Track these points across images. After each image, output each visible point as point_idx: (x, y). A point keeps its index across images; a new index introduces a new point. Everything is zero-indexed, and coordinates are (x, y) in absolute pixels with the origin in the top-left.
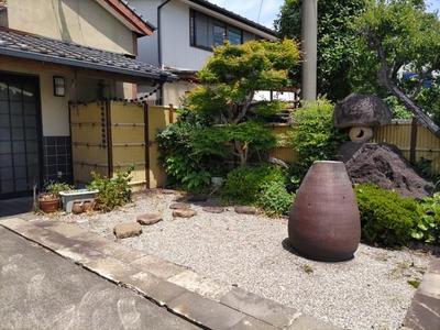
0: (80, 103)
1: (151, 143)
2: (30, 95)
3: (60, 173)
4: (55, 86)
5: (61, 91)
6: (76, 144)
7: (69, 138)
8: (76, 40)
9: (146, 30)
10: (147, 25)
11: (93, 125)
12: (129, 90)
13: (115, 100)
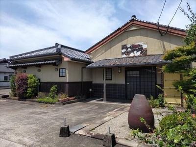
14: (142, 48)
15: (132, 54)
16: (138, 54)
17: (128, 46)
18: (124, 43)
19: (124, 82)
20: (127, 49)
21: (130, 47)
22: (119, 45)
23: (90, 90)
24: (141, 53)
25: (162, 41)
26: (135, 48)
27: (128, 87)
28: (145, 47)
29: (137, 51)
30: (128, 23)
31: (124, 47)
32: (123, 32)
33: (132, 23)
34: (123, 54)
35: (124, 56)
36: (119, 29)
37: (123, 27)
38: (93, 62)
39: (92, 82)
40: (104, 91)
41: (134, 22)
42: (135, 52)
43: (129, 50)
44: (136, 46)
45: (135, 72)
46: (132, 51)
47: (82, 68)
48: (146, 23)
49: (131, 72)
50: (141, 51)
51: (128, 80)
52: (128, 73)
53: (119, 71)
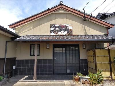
0: (89, 50)
1: (112, 62)
2: (77, 49)
3: (84, 70)
4: (83, 46)
5: (84, 47)
6: (88, 62)
7: (87, 60)
8: (88, 34)
9: (111, 26)
10: (111, 25)
11: (92, 56)
12: (106, 45)
13: (97, 49)
14: (69, 29)
15: (60, 33)
16: (65, 33)
17: (57, 26)
18: (53, 22)
19: (51, 58)
20: (56, 28)
21: (58, 27)
22: (48, 24)
23: (14, 67)
24: (67, 33)
25: (83, 25)
26: (62, 28)
27: (55, 62)
28: (70, 28)
29: (64, 31)
30: (57, 6)
31: (52, 26)
32: (52, 13)
33: (60, 6)
34: (51, 32)
35: (53, 34)
36: (49, 9)
37: (53, 8)
38: (20, 37)
39: (15, 58)
40: (35, 68)
41: (63, 6)
42: (62, 31)
43: (57, 29)
44: (63, 27)
45: (61, 49)
46: (60, 30)
47: (7, 42)
48: (72, 9)
49: (58, 49)
50: (68, 31)
51: (55, 55)
52: (56, 49)
53: (48, 47)
